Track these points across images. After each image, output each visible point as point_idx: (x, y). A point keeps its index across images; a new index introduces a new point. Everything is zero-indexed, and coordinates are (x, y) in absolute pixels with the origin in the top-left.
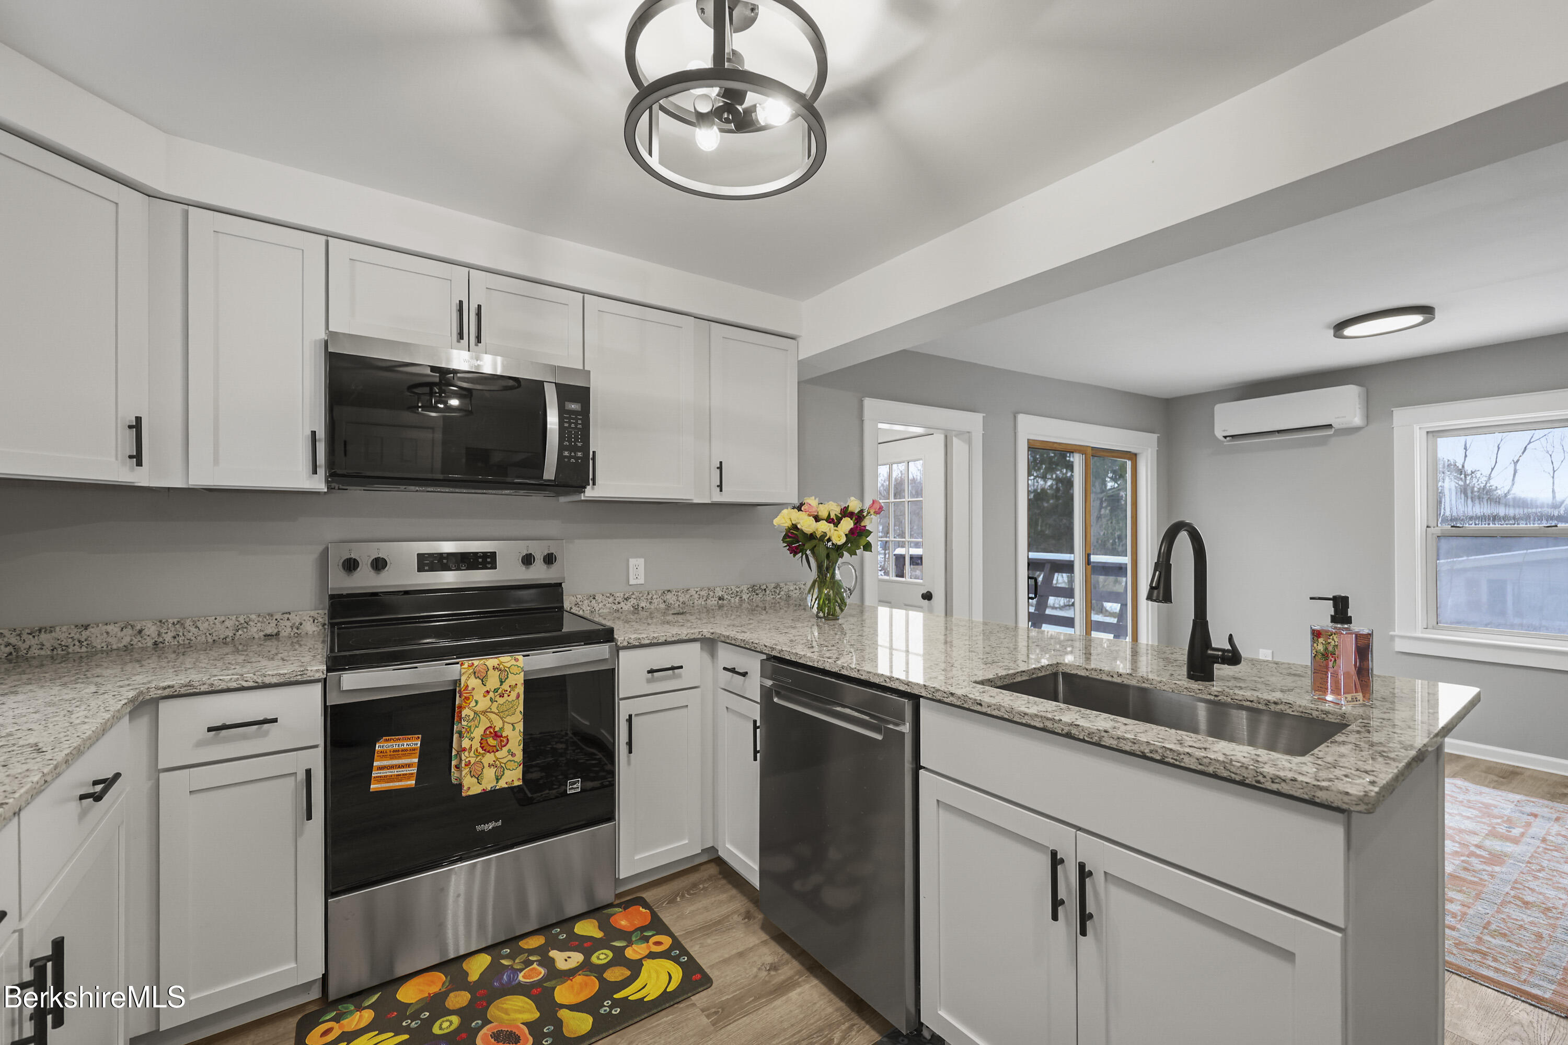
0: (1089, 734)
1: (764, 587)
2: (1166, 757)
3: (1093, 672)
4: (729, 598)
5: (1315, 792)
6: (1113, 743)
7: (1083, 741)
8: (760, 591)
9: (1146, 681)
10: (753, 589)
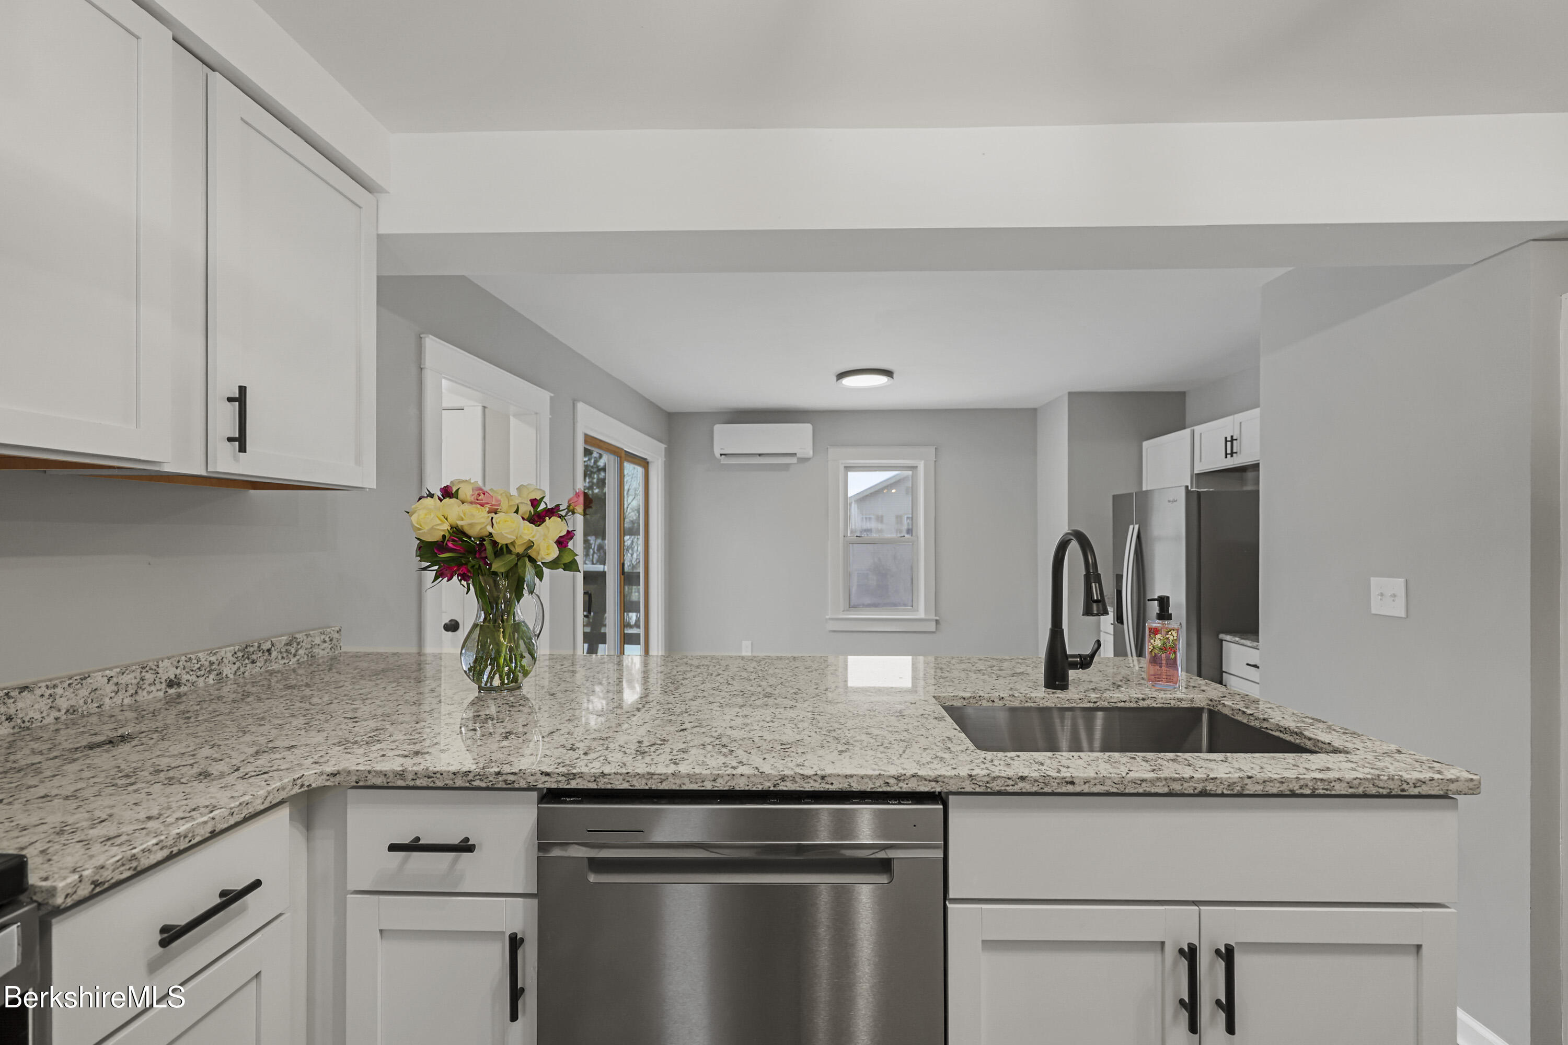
0: (1229, 786)
1: (267, 645)
2: (1317, 789)
3: (971, 700)
4: (194, 678)
5: (1448, 786)
6: (1259, 789)
7: (1223, 795)
8: (260, 654)
9: (1029, 700)
10: (246, 654)
